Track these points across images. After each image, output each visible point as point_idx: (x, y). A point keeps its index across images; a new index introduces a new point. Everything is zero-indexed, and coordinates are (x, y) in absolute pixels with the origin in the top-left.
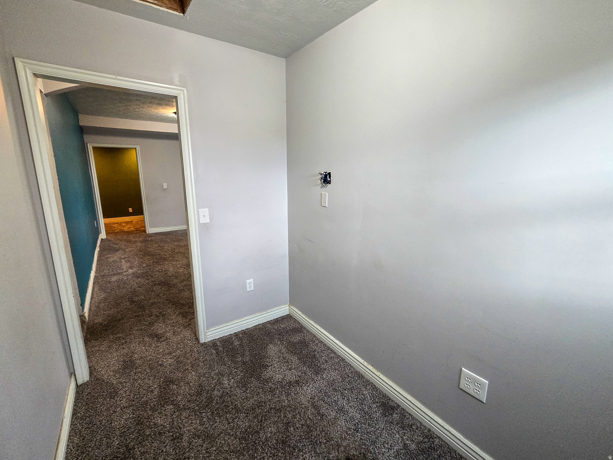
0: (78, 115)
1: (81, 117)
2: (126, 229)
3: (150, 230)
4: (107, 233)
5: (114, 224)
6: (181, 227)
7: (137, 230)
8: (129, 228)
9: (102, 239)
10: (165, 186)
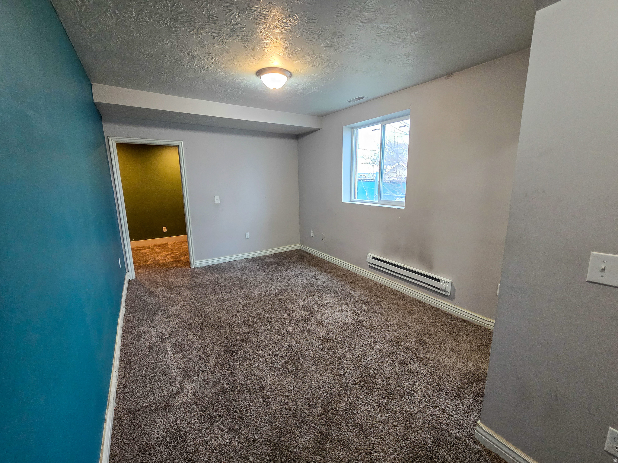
0: (92, 85)
1: (96, 86)
2: (161, 259)
3: (197, 263)
4: (137, 268)
5: (145, 249)
6: (237, 256)
7: (176, 261)
8: (165, 256)
9: (129, 279)
10: (217, 200)
